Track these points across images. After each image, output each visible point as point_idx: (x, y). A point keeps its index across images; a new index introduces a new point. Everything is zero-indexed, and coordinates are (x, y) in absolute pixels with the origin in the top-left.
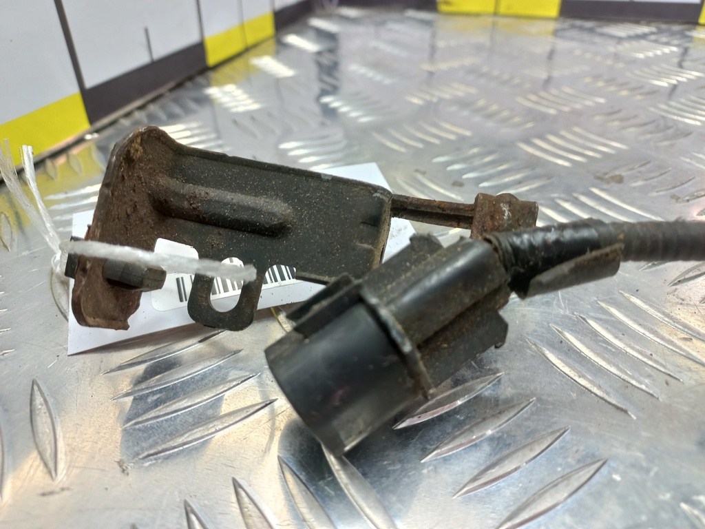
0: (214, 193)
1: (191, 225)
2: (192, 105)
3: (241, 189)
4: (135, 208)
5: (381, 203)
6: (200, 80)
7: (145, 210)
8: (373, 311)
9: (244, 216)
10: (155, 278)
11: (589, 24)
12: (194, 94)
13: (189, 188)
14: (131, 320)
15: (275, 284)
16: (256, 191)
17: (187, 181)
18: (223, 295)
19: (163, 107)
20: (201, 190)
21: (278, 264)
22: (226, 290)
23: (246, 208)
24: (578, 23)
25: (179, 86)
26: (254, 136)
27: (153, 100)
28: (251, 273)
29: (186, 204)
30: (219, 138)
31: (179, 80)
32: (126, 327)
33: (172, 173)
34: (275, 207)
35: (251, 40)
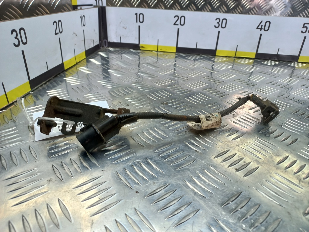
0: (67, 109)
1: (62, 115)
2: (60, 83)
3: (72, 108)
4: (51, 112)
5: (100, 110)
6: (62, 74)
7: (53, 112)
8: (93, 128)
9: (73, 113)
10: (55, 125)
11: (184, 55)
12: (60, 79)
13: (62, 108)
14: (50, 133)
15: (80, 127)
16: (75, 108)
17: (61, 106)
18: (68, 129)
19: (51, 83)
20: (64, 108)
21: (81, 122)
22: (69, 128)
23: (73, 111)
24: (181, 54)
25: (56, 76)
26: (78, 92)
27: (48, 81)
28: (74, 123)
29: (61, 111)
30: (68, 93)
31: (56, 75)
32: (49, 135)
33: (58, 105)
34: (79, 111)
35: (78, 61)
